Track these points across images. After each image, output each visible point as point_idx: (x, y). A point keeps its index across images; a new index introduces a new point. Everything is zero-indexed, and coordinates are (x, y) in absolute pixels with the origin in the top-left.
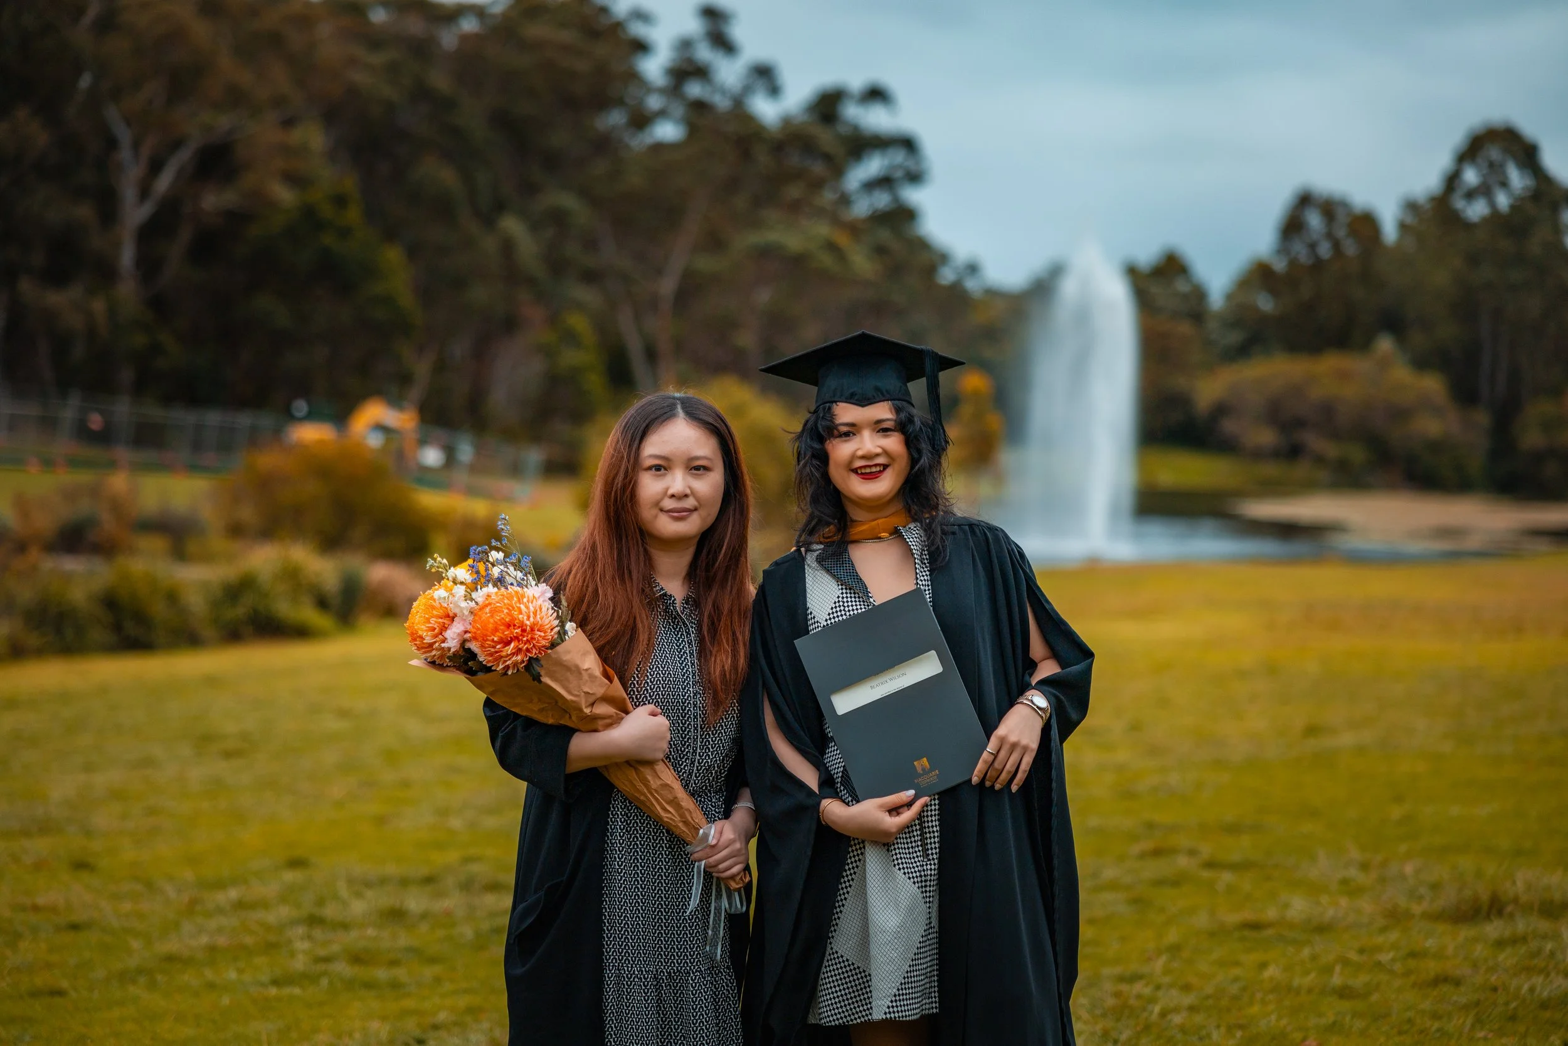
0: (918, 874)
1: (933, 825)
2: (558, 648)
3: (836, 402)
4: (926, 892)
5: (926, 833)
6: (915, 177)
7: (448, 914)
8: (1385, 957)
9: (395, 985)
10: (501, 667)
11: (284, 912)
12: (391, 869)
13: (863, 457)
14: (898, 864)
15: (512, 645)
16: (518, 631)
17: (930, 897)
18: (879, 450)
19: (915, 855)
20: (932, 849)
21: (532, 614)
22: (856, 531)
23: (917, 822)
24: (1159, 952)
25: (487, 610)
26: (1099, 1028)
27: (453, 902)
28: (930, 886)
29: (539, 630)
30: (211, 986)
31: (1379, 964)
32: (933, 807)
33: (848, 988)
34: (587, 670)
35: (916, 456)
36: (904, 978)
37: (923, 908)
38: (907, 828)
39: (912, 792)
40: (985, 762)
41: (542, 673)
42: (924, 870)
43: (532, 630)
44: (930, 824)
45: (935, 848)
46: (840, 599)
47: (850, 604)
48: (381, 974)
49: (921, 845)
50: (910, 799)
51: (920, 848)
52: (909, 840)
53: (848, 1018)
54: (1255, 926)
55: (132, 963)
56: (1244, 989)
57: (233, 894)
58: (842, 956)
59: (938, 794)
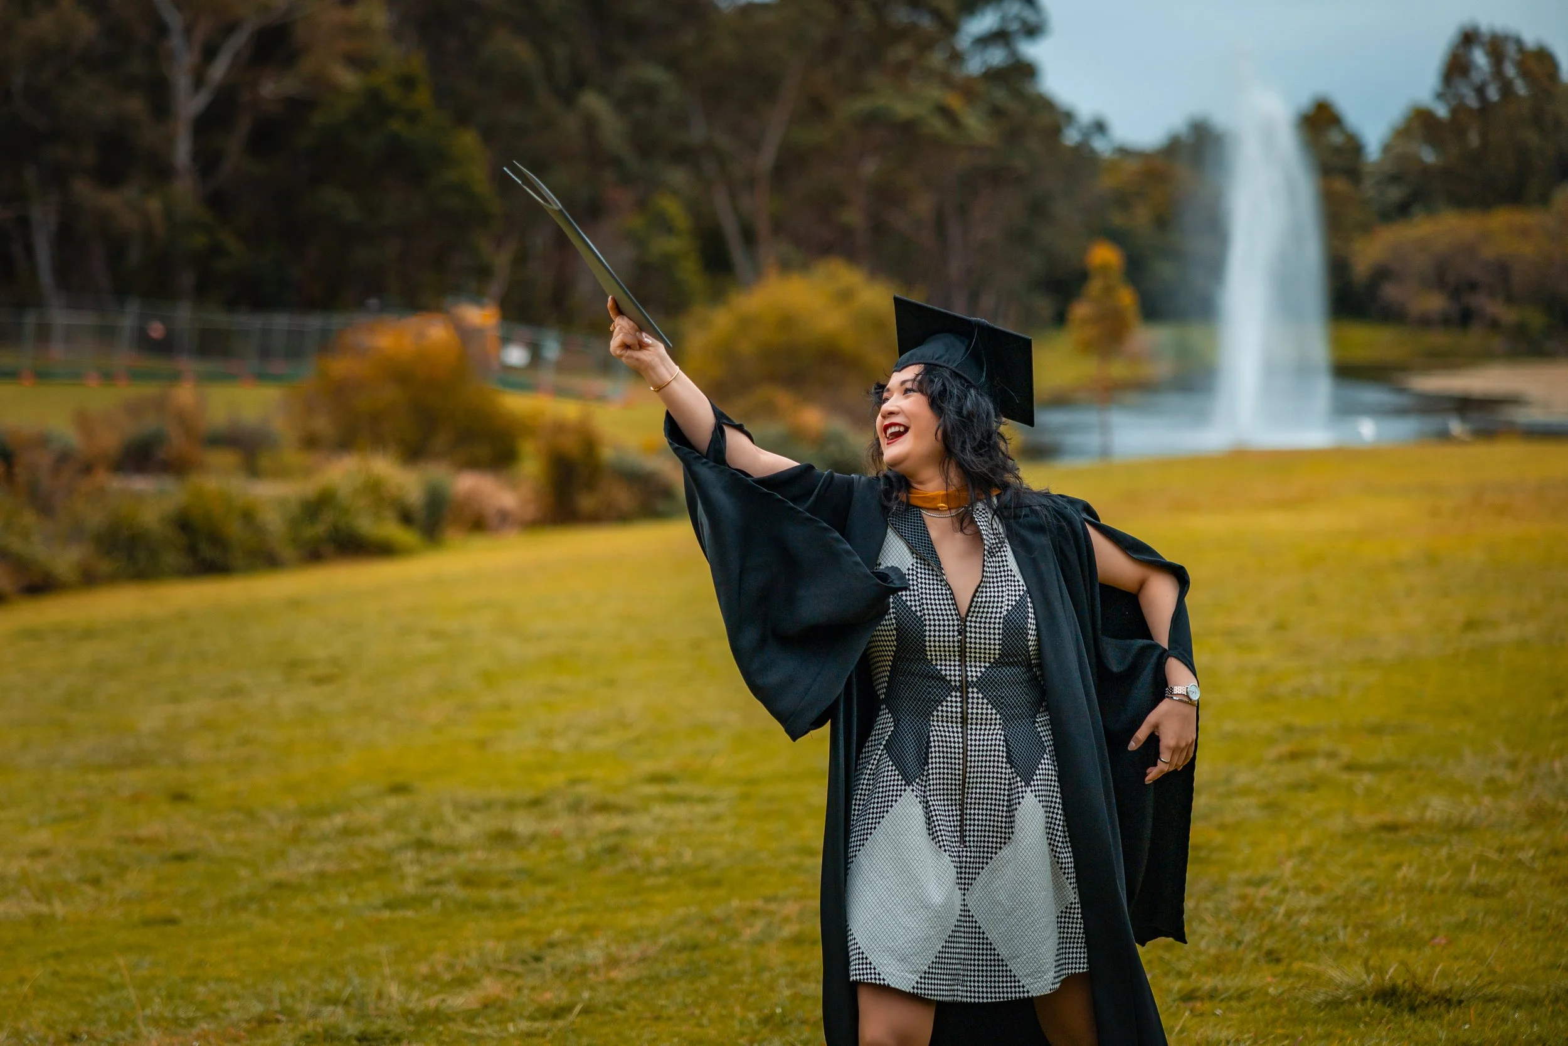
6: (1033, 31)
7: (558, 835)
8: (1526, 855)
9: (509, 906)
11: (390, 838)
12: (497, 792)
24: (1290, 855)
26: (1222, 931)
27: (562, 823)
30: (324, 911)
31: (1519, 862)
46: (914, 568)
47: (923, 575)
48: (494, 895)
54: (1392, 828)
55: (242, 890)
56: (1375, 890)
57: (338, 820)
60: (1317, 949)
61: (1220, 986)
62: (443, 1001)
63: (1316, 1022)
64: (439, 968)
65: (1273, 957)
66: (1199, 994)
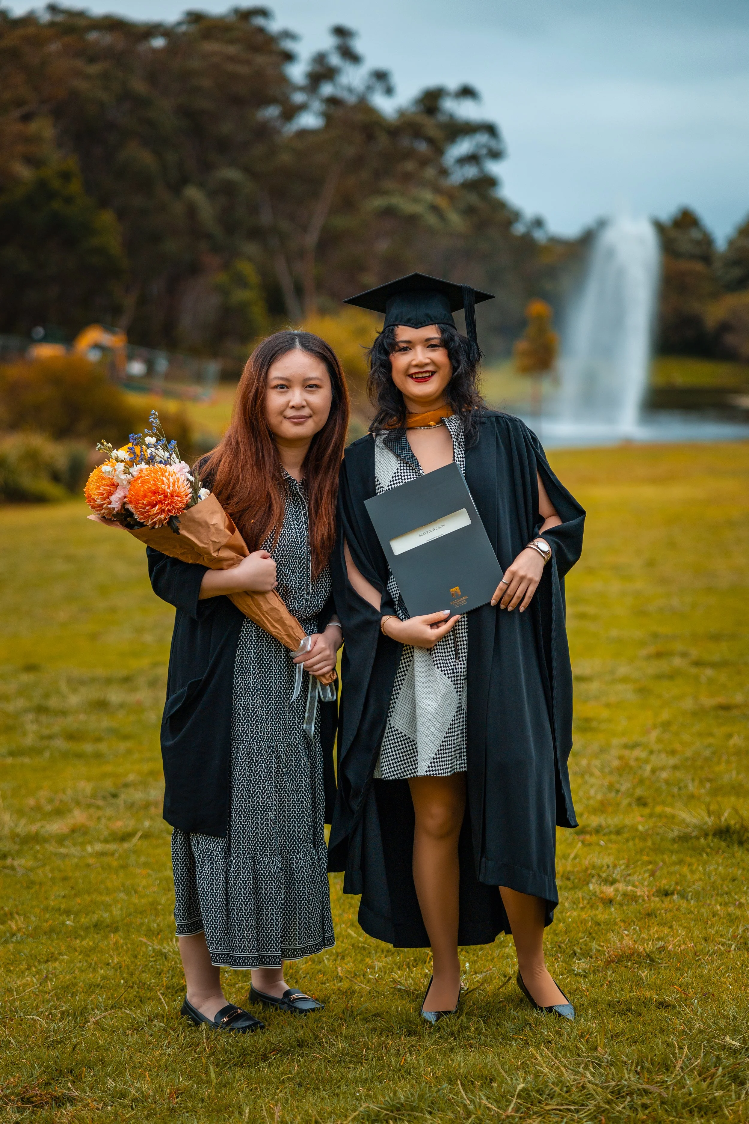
0: (451, 671)
1: (463, 636)
2: (192, 509)
3: (397, 325)
4: (457, 684)
5: (458, 642)
6: (496, 154)
7: (139, 703)
9: (98, 756)
10: (150, 523)
11: (21, 703)
12: (100, 672)
13: (416, 366)
14: (437, 664)
15: (157, 507)
16: (162, 496)
17: (460, 688)
18: (428, 361)
19: (449, 657)
20: (462, 653)
21: (171, 484)
22: (412, 421)
23: (451, 633)
24: (655, 727)
25: (139, 481)
26: (606, 783)
27: (144, 695)
28: (460, 680)
29: (177, 496)
32: (463, 623)
33: (402, 753)
34: (214, 525)
35: (456, 365)
36: (440, 746)
37: (455, 696)
38: (444, 637)
39: (448, 612)
40: (501, 589)
41: (180, 527)
42: (456, 669)
43: (172, 496)
44: (461, 635)
45: (465, 653)
46: (399, 471)
47: (406, 474)
48: (89, 747)
49: (455, 651)
50: (446, 616)
51: (454, 653)
52: (445, 647)
53: (402, 775)
54: (726, 708)
56: (714, 753)
58: (397, 730)
59: (467, 613)
60: (673, 796)
61: (604, 823)
62: (42, 827)
63: (672, 852)
64: (43, 801)
65: (641, 802)
66: (588, 829)
